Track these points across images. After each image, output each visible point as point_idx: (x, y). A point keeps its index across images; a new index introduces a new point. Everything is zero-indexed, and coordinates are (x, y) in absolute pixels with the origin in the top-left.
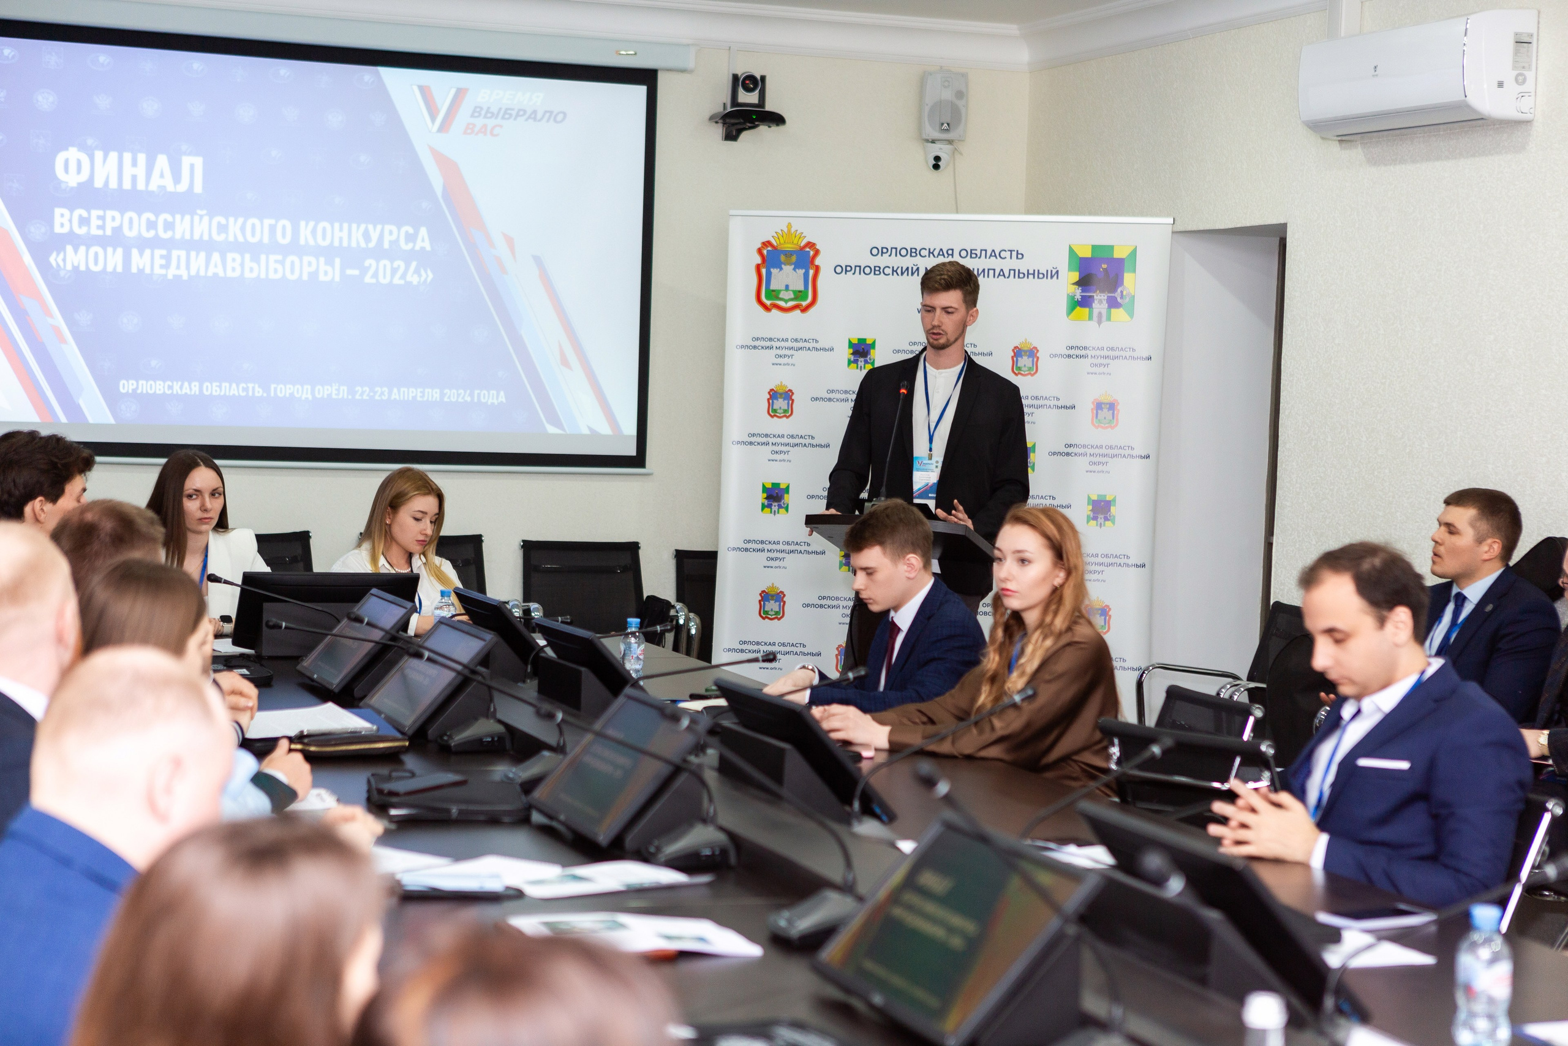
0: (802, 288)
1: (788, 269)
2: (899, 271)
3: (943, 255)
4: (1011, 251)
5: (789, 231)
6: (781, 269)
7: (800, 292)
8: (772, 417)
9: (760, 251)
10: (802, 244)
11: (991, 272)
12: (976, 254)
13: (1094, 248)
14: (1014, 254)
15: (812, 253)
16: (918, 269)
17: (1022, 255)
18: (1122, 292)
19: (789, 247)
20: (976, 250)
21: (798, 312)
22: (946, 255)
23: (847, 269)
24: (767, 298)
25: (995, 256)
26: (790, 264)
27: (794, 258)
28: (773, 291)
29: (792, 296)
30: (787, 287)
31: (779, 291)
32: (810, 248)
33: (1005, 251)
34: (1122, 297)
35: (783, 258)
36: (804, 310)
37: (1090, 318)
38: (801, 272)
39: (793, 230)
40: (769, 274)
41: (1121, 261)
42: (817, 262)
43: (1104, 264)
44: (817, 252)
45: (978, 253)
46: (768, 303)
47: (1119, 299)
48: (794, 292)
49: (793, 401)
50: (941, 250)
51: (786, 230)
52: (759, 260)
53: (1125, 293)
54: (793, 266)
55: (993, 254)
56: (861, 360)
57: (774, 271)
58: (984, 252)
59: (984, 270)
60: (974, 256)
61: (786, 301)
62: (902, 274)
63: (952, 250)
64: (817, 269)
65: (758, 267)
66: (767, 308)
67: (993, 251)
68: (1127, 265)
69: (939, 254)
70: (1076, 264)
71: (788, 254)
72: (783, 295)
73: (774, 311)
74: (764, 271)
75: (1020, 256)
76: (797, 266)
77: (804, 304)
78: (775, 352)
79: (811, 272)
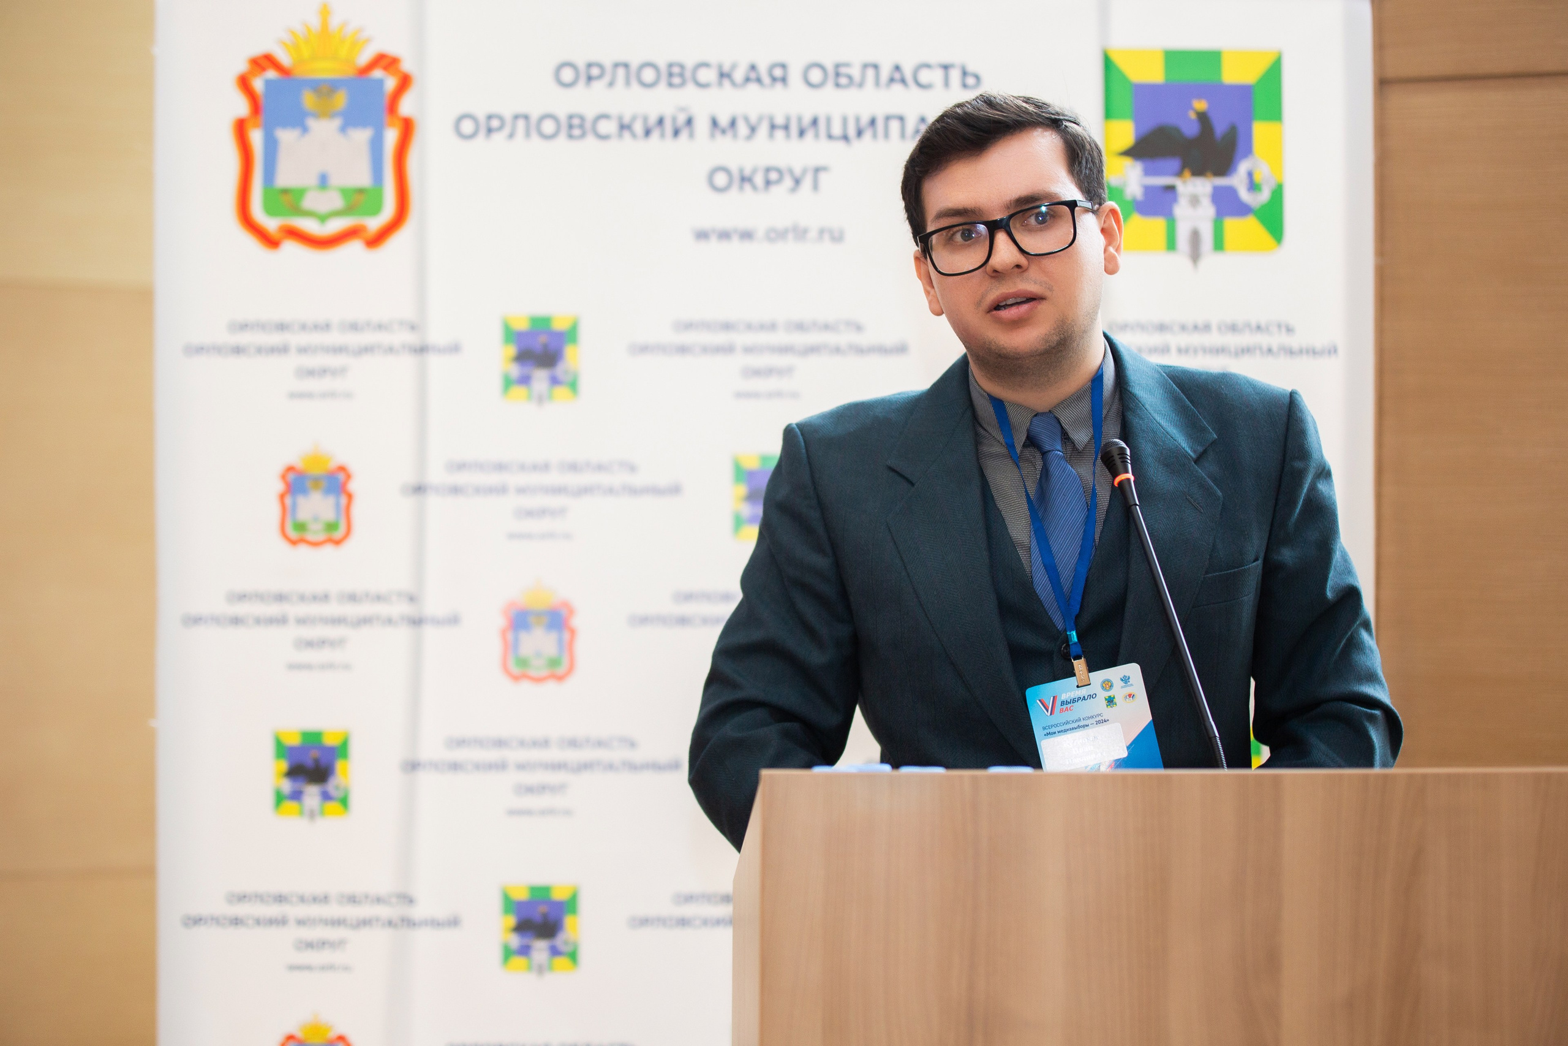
0: (362, 178)
1: (324, 129)
2: (638, 128)
3: (759, 80)
4: (946, 68)
5: (325, 24)
6: (305, 130)
7: (361, 191)
8: (294, 543)
9: (244, 83)
10: (364, 57)
11: (895, 126)
12: (850, 77)
13: (1172, 57)
14: (955, 75)
15: (390, 83)
16: (689, 122)
17: (977, 77)
18: (1250, 175)
19: (324, 69)
20: (847, 65)
21: (355, 248)
22: (766, 79)
23: (491, 125)
24: (270, 210)
25: (903, 81)
26: (332, 115)
27: (341, 100)
28: (285, 192)
29: (338, 203)
30: (323, 181)
31: (301, 192)
32: (386, 68)
33: (928, 66)
34: (1253, 186)
35: (308, 99)
36: (376, 240)
37: (1171, 245)
38: (362, 136)
39: (335, 21)
40: (271, 146)
41: (1244, 92)
42: (407, 106)
43: (1199, 97)
44: (405, 82)
45: (855, 72)
46: (271, 224)
47: (1244, 195)
48: (344, 192)
49: (350, 497)
50: (753, 68)
51: (315, 22)
52: (241, 107)
53: (1257, 178)
54: (337, 123)
55: (897, 76)
56: (541, 376)
57: (286, 136)
58: (870, 73)
59: (873, 122)
60: (843, 81)
61: (323, 218)
62: (648, 133)
63: (783, 66)
64: (407, 128)
65: (241, 128)
66: (270, 241)
67: (897, 68)
68: (1259, 101)
69: (747, 80)
70: (1125, 100)
71: (325, 89)
72: (312, 201)
73: (290, 248)
74: (256, 137)
75: (971, 81)
76: (351, 120)
77: (374, 224)
78: (293, 361)
79: (391, 136)
